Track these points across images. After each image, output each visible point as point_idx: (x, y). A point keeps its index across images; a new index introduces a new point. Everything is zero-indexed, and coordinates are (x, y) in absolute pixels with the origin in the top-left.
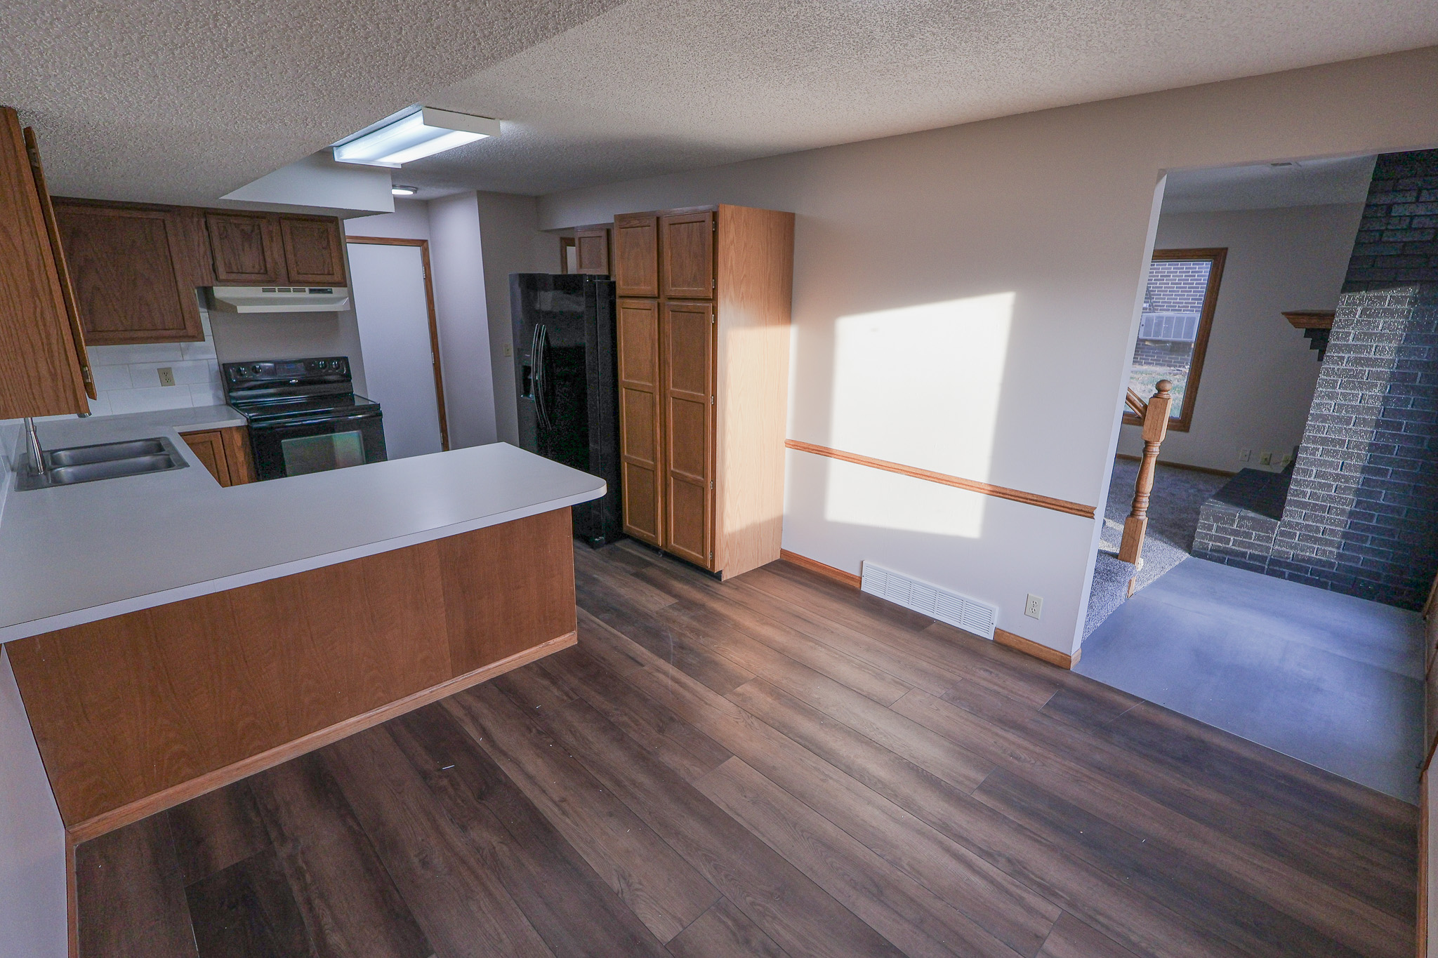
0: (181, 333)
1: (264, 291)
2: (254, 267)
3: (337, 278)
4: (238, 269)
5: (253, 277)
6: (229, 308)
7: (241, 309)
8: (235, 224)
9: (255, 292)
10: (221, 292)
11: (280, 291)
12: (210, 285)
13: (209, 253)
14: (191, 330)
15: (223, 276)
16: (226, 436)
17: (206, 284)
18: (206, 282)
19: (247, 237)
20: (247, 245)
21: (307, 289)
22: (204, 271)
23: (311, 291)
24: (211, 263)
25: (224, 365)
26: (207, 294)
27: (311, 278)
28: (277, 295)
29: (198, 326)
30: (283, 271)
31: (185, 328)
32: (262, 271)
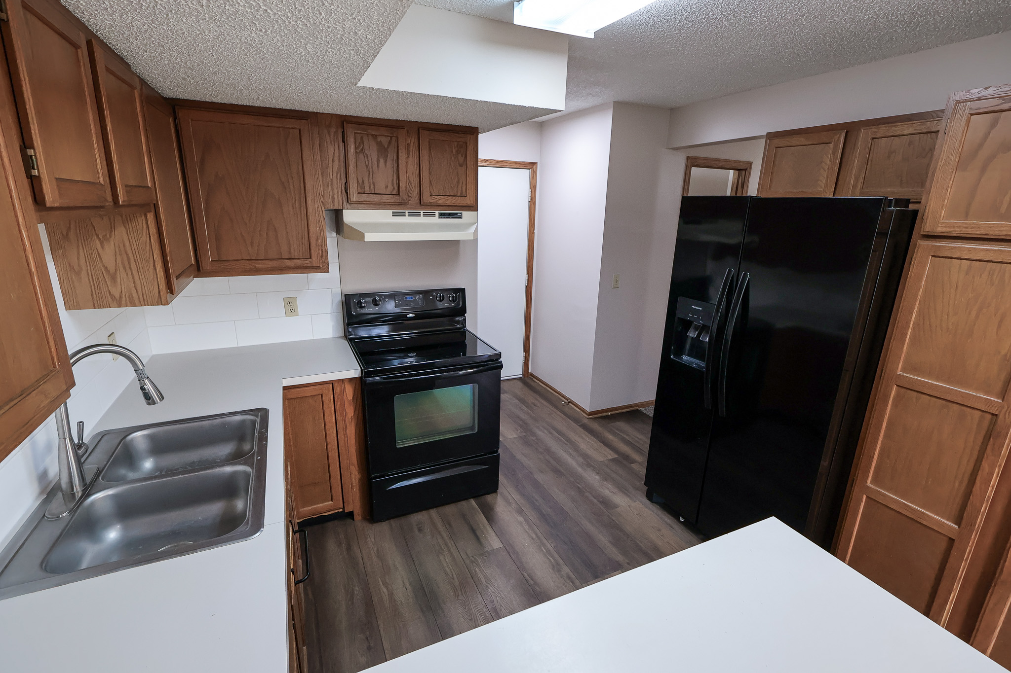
0: (307, 263)
1: (394, 214)
2: (387, 187)
3: (468, 201)
4: (370, 189)
5: (386, 199)
6: (357, 235)
7: (369, 237)
8: (372, 135)
9: (384, 216)
10: (351, 216)
11: (410, 215)
12: (340, 208)
13: (343, 170)
14: (315, 261)
15: (354, 197)
16: (337, 389)
17: (336, 207)
18: (336, 204)
19: (383, 151)
20: (382, 161)
21: (437, 213)
22: (336, 192)
23: (442, 215)
24: (344, 182)
25: (345, 295)
26: (337, 215)
27: (443, 200)
28: (407, 220)
29: (324, 256)
30: (415, 191)
31: (311, 258)
32: (394, 192)
